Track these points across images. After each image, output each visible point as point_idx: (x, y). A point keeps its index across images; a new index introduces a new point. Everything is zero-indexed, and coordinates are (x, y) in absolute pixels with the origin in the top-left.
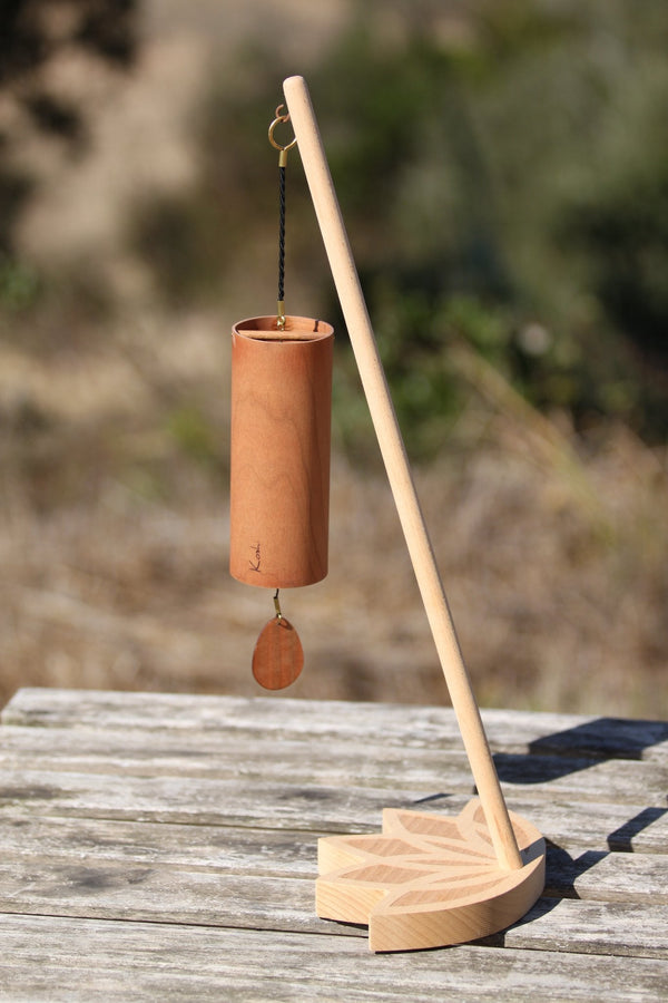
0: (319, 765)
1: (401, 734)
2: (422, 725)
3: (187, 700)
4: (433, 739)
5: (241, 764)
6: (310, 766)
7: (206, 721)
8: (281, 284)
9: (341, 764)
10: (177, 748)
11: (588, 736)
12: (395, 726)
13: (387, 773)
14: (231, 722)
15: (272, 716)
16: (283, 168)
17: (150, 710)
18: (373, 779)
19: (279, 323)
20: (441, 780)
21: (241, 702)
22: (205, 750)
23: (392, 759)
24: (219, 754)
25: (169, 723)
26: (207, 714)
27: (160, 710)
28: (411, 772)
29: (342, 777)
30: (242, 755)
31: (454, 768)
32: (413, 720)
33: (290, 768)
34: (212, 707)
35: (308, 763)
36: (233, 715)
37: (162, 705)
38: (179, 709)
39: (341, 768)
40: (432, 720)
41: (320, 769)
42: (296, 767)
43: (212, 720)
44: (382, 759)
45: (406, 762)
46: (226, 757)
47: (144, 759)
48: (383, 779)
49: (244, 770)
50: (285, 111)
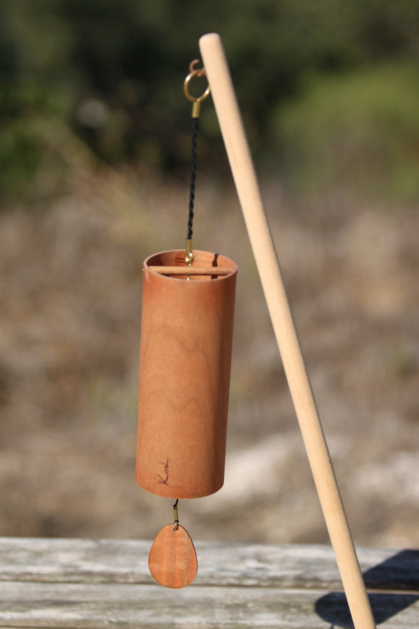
0: (177, 611)
1: (237, 574)
2: (253, 564)
3: (42, 544)
4: (265, 578)
5: (109, 613)
6: (168, 613)
7: (65, 566)
8: (190, 224)
9: (195, 609)
10: (47, 596)
11: (395, 570)
12: (229, 566)
13: (238, 618)
14: (87, 566)
15: (121, 559)
16: (196, 119)
17: (12, 555)
18: (227, 624)
19: (187, 260)
20: (286, 623)
21: (89, 544)
22: (73, 598)
23: (237, 602)
24: (86, 602)
25: (33, 569)
26: (64, 558)
27: (22, 556)
28: (258, 616)
29: (200, 623)
30: (106, 602)
31: (293, 610)
32: (243, 558)
33: (152, 616)
34: (67, 550)
35: (167, 610)
36: (86, 559)
37: (22, 550)
38: (38, 554)
39: (196, 614)
40: (259, 558)
41: (179, 615)
42: (157, 615)
43: (69, 566)
44: (228, 602)
45: (250, 605)
46: (93, 606)
47: (22, 611)
48: (236, 624)
49: (113, 620)
50: (200, 65)
